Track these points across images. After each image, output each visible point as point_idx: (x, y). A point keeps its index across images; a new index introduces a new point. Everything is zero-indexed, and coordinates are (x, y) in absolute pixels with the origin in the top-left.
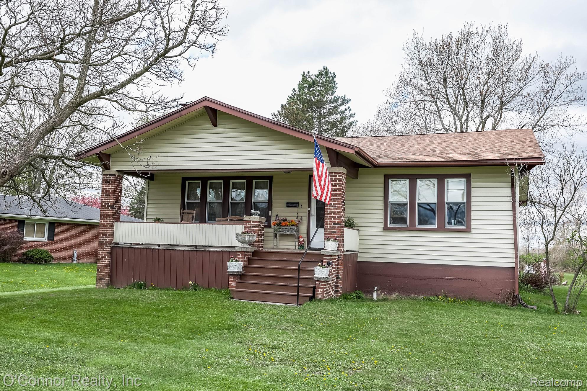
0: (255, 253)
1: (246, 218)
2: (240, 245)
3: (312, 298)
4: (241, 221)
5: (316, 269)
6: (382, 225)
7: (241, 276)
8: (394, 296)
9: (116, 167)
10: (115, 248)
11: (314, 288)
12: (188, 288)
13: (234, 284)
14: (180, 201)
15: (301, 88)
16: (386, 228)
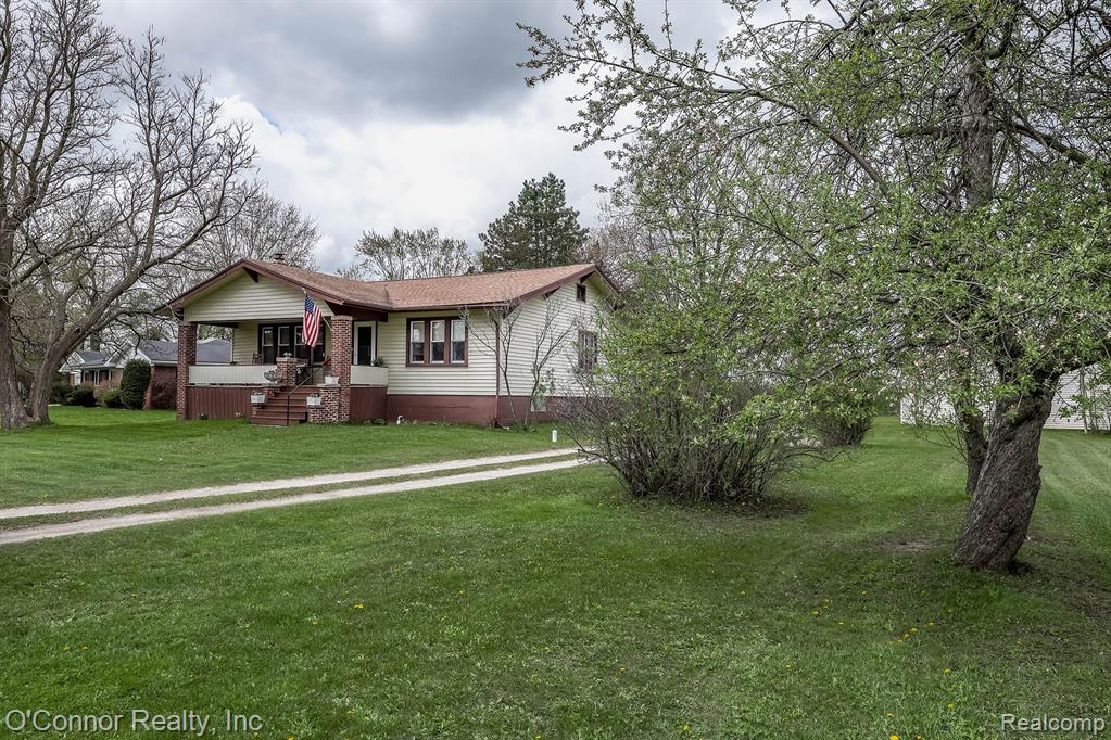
0: (282, 389)
1: (278, 359)
2: (269, 382)
3: (302, 422)
4: (275, 363)
5: (309, 399)
6: (405, 362)
7: (262, 406)
8: (415, 422)
9: (189, 319)
10: (190, 388)
11: (307, 414)
12: (235, 418)
13: (255, 413)
14: (257, 346)
15: (523, 200)
16: (408, 365)
